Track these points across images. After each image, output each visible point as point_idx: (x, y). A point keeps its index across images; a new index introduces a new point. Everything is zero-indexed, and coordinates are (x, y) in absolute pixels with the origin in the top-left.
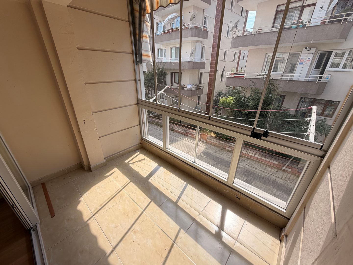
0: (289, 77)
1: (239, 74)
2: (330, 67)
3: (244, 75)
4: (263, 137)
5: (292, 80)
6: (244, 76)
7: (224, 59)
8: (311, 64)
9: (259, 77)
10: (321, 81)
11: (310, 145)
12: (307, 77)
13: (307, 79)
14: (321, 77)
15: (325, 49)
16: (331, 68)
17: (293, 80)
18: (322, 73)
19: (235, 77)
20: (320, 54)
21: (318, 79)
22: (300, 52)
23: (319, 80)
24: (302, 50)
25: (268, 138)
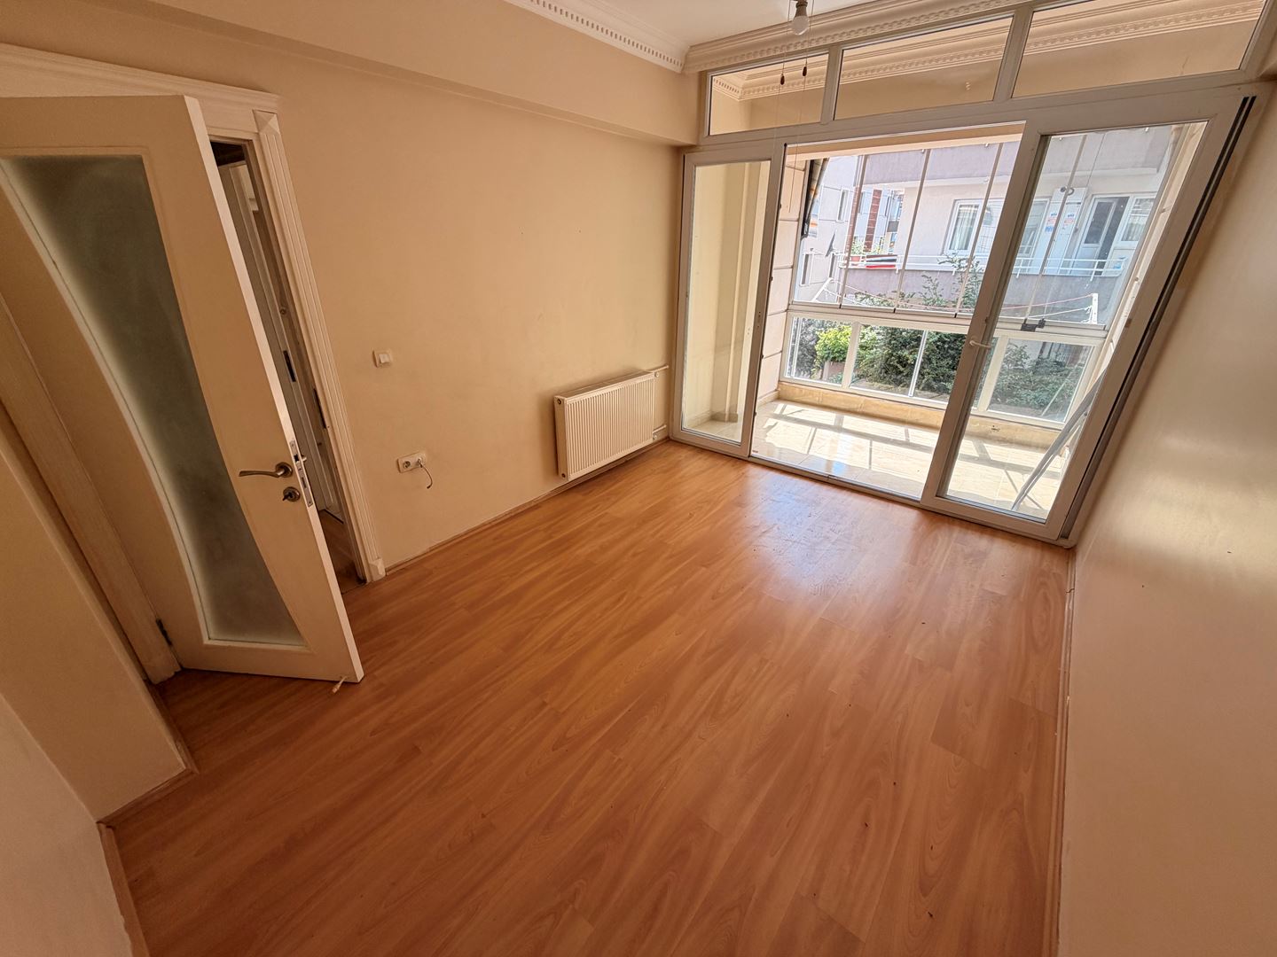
0: (1021, 267)
1: (880, 259)
2: (1125, 238)
3: (894, 260)
4: (1037, 329)
5: (1026, 273)
6: (894, 266)
7: (839, 218)
8: (1076, 230)
9: (948, 267)
10: (1102, 275)
11: (1091, 328)
12: (1066, 264)
13: (1067, 271)
14: (1101, 265)
15: (1109, 190)
16: (1127, 240)
17: (1030, 273)
18: (1104, 254)
19: (869, 268)
20: (1099, 203)
21: (1095, 269)
22: (1046, 197)
23: (1097, 273)
24: (1053, 191)
25: (1045, 329)
